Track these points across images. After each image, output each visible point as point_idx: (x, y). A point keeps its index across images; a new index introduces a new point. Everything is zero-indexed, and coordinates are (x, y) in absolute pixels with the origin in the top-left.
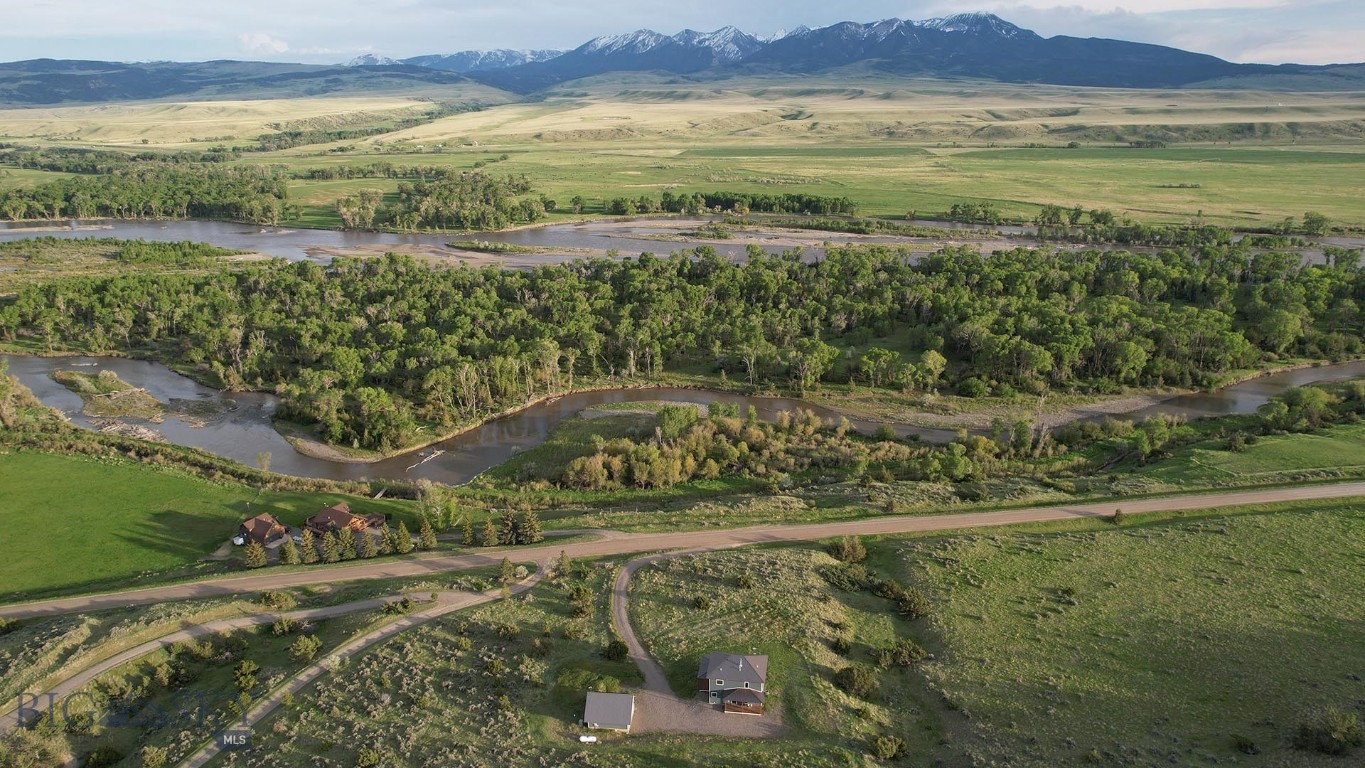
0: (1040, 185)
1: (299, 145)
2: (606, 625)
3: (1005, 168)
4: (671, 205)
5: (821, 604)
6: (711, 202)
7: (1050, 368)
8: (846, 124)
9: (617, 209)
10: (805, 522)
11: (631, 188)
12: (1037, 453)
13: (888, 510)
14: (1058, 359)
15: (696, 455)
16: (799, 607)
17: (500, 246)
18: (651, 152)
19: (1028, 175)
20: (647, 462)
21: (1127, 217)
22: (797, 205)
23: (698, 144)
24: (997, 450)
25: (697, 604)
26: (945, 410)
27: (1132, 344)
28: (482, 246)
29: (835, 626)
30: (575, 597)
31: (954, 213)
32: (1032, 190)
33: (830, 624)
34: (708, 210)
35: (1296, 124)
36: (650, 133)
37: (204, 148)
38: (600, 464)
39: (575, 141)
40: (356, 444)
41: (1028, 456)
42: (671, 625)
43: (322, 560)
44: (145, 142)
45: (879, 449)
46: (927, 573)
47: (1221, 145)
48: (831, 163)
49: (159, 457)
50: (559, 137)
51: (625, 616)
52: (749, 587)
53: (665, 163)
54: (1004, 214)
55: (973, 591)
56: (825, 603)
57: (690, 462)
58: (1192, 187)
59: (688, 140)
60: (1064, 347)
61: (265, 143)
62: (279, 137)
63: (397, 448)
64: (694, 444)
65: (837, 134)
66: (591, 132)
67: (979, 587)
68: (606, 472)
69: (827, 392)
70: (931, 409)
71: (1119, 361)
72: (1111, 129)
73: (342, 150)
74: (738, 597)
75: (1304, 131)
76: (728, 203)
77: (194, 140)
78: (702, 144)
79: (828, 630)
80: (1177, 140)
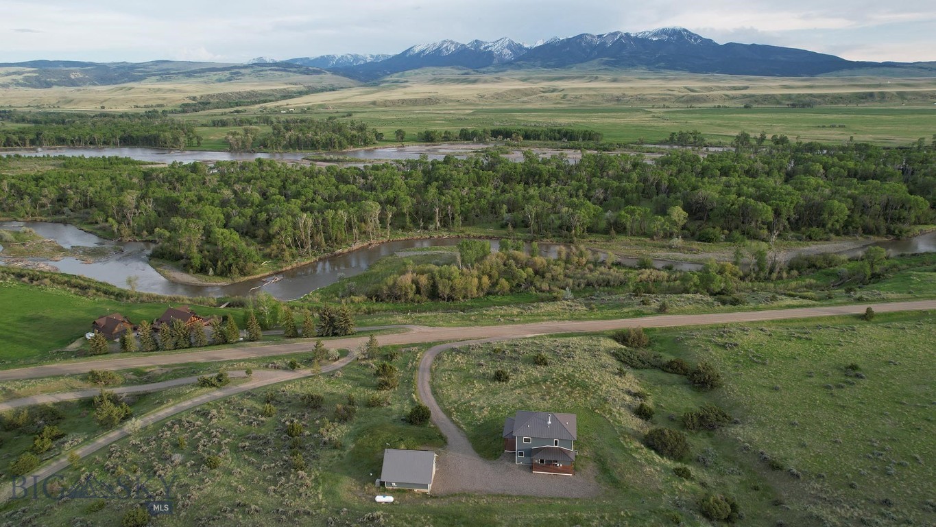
0: (730, 127)
1: (209, 109)
2: (410, 395)
3: (702, 118)
4: (465, 136)
5: (617, 377)
6: (495, 134)
7: (771, 219)
8: (587, 95)
9: (428, 138)
10: (590, 319)
11: (439, 128)
12: (774, 275)
13: (662, 310)
14: (777, 213)
15: (490, 277)
16: (596, 379)
17: (341, 157)
18: (452, 112)
19: (718, 122)
20: (449, 279)
21: (799, 141)
22: (557, 135)
23: (484, 107)
24: (741, 274)
25: (500, 377)
26: (691, 250)
27: (836, 202)
28: (328, 158)
29: (635, 395)
30: (381, 372)
31: (672, 139)
32: (725, 129)
33: (629, 393)
34: (494, 139)
35: (904, 92)
36: (451, 101)
37: (142, 111)
38: (410, 280)
39: (399, 106)
40: (211, 272)
41: (767, 279)
42: (473, 395)
43: (157, 348)
44: (103, 108)
45: (642, 273)
46: (711, 354)
47: (851, 106)
48: (577, 116)
49: (47, 281)
50: (388, 104)
51: (428, 388)
52: (546, 364)
53: (462, 117)
54: (707, 140)
55: (760, 367)
56: (621, 376)
57: (485, 279)
58: (840, 126)
59: (478, 105)
60: (782, 204)
61: (185, 108)
62: (195, 105)
63: (245, 275)
64: (489, 268)
65: (582, 101)
66: (411, 100)
67: (764, 364)
68: (414, 287)
69: (593, 239)
70: (678, 249)
71: (826, 215)
72: (773, 96)
73: (237, 112)
74: (537, 372)
75: (909, 97)
76: (507, 134)
77: (137, 107)
78: (487, 108)
79: (628, 398)
80: (820, 103)
